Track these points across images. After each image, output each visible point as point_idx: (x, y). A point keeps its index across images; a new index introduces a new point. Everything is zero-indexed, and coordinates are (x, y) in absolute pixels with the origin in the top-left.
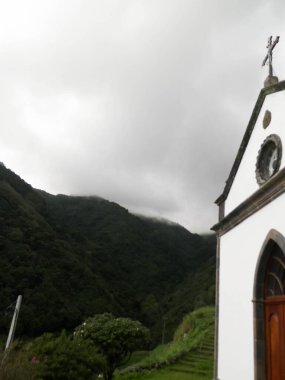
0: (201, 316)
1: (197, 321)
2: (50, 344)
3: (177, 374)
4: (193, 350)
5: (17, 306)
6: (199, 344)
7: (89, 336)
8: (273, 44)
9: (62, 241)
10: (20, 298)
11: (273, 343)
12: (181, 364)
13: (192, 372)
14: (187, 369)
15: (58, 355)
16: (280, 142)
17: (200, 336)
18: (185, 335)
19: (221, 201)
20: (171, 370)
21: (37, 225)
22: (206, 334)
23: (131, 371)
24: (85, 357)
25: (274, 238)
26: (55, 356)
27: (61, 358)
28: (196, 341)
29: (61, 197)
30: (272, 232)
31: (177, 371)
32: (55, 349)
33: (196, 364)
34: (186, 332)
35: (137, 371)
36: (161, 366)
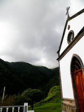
0: (55, 88)
1: (54, 89)
2: (16, 97)
3: (50, 103)
4: (54, 97)
5: (4, 90)
6: (55, 95)
7: (26, 95)
8: (68, 9)
9: (14, 75)
10: (5, 87)
11: (77, 83)
12: (51, 101)
13: (54, 102)
14: (53, 102)
15: (18, 100)
16: (73, 32)
17: (55, 93)
18: (51, 94)
19: (58, 52)
20: (49, 102)
21: (6, 71)
22: (57, 92)
23: (38, 104)
24: (26, 99)
25: (74, 56)
26: (17, 100)
27: (19, 100)
28: (54, 94)
29: (12, 63)
30: (74, 54)
31: (50, 102)
32: (17, 98)
33: (55, 100)
34: (51, 93)
35: (39, 104)
36: (46, 102)
